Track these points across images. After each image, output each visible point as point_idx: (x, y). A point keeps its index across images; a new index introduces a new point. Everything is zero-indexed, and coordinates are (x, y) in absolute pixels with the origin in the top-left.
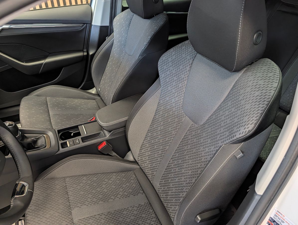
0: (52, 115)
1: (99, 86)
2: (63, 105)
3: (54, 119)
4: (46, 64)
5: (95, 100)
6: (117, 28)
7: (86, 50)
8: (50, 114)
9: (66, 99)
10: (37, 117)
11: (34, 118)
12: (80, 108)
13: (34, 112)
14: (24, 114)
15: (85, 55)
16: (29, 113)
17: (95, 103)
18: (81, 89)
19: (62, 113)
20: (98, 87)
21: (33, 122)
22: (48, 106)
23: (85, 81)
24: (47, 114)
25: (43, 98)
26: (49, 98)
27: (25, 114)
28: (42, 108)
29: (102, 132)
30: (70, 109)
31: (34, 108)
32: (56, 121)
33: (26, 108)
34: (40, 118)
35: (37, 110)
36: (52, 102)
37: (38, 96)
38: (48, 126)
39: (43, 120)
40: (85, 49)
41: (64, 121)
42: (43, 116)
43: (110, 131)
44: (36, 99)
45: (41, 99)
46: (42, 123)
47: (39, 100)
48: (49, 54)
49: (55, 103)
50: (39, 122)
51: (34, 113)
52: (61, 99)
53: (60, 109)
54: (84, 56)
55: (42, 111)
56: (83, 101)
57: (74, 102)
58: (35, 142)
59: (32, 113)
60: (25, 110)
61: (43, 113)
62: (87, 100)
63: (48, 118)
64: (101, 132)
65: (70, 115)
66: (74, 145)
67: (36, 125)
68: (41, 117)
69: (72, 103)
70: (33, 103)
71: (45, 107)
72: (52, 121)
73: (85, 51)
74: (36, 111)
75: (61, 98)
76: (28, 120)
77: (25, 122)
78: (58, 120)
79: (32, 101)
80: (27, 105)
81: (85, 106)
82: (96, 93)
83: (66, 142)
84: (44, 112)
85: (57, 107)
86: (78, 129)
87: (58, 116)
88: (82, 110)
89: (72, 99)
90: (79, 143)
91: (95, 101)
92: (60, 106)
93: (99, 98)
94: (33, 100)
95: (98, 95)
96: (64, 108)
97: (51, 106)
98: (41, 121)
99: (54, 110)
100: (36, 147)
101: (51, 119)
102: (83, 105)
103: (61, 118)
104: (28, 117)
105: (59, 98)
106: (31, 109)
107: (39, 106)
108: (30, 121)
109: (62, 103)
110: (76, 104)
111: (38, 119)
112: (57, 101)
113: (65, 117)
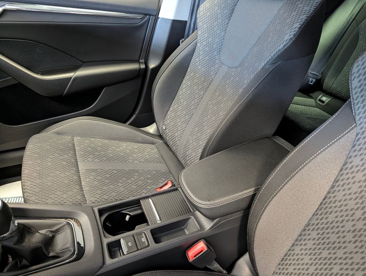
0: (83, 171)
1: (163, 122)
2: (103, 153)
3: (88, 180)
4: (76, 79)
5: (154, 145)
6: (205, 22)
7: (143, 61)
8: (80, 169)
9: (106, 141)
10: (55, 175)
11: (50, 178)
12: (131, 158)
13: (49, 164)
14: (30, 168)
15: (143, 69)
16: (41, 166)
17: (156, 150)
18: (130, 124)
19: (102, 168)
20: (161, 124)
21: (46, 186)
22: (77, 152)
23: (137, 112)
24: (74, 169)
25: (68, 138)
26: (78, 138)
27: (33, 170)
28: (66, 156)
29: (193, 217)
30: (115, 161)
31: (51, 156)
32: (91, 184)
33: (36, 156)
34: (60, 177)
35: (57, 160)
36: (82, 146)
37: (58, 133)
38: (76, 194)
39: (66, 182)
40: (141, 59)
41: (106, 183)
42: (68, 173)
43: (211, 218)
44: (55, 140)
45: (64, 141)
46: (64, 189)
47: (60, 142)
48: (82, 63)
49: (89, 149)
50: (58, 186)
51: (50, 167)
52: (99, 142)
53: (96, 160)
54: (140, 69)
55: (64, 163)
56: (136, 145)
57: (122, 148)
58: (49, 241)
59: (46, 166)
60: (33, 160)
61: (68, 168)
62: (141, 144)
63: (76, 178)
64: (190, 218)
65: (115, 172)
66: (138, 250)
67: (53, 192)
68: (63, 175)
69: (118, 150)
70: (48, 147)
71: (70, 155)
72: (83, 183)
73: (142, 63)
74: (54, 163)
75: (99, 139)
76: (38, 181)
77: (31, 186)
78: (96, 183)
79: (48, 143)
80: (38, 151)
81: (140, 155)
82: (155, 134)
83: (119, 241)
84: (69, 165)
85: (91, 156)
86: (140, 205)
87: (93, 174)
88: (136, 162)
89: (117, 141)
90: (147, 244)
91: (155, 147)
92: (97, 153)
93: (161, 141)
94: (50, 141)
95: (161, 137)
96: (105, 159)
97: (82, 153)
98: (64, 184)
99: (86, 161)
100: (51, 254)
101: (82, 180)
102: (136, 154)
103: (99, 178)
104: (38, 175)
105: (95, 140)
106: (44, 158)
107: (61, 152)
108: (41, 184)
109: (101, 148)
110: (125, 152)
111: (58, 179)
112: (92, 145)
113: (108, 176)
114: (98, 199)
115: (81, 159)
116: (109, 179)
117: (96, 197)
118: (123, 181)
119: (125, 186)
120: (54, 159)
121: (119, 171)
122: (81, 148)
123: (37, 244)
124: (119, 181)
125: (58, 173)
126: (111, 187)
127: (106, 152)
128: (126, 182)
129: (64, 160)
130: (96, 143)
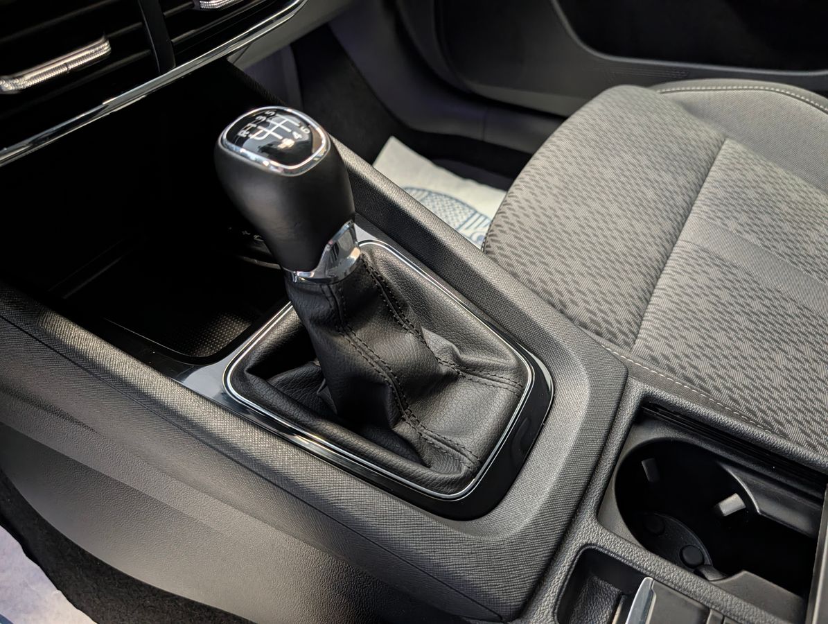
0: (689, 247)
2: (787, 227)
8: (683, 235)
10: (603, 211)
11: (582, 212)
13: (609, 174)
14: (553, 159)
16: (584, 167)
19: (753, 271)
22: (706, 185)
24: (668, 226)
25: (709, 132)
26: (739, 147)
27: (558, 165)
28: (668, 178)
31: (628, 157)
32: (685, 299)
33: (591, 135)
34: (612, 226)
35: (635, 175)
36: (736, 175)
37: (690, 108)
38: (620, 299)
39: (620, 247)
42: (639, 227)
44: (668, 119)
45: (691, 134)
46: (599, 264)
47: (678, 132)
49: (752, 194)
51: (603, 183)
52: (796, 188)
53: (752, 238)
55: (650, 194)
58: (431, 384)
59: (597, 175)
60: (577, 143)
61: (650, 212)
63: (654, 252)
68: (623, 223)
70: (638, 131)
71: (682, 180)
72: (663, 281)
74: (623, 179)
75: (800, 181)
76: (548, 201)
77: (524, 204)
78: (702, 303)
79: (644, 120)
80: (605, 125)
84: (661, 206)
85: (744, 218)
87: (714, 272)
92: (766, 219)
94: (654, 117)
96: (782, 248)
97: (721, 193)
98: (607, 249)
99: (719, 222)
101: (668, 270)
103: (725, 296)
104: (561, 185)
105: (788, 176)
106: (606, 152)
107: (660, 160)
108: (549, 212)
109: (791, 211)
111: (602, 225)
112: (769, 189)
113: (756, 305)
114: (677, 356)
115: (705, 208)
116: (754, 318)
117: (671, 347)
118: (799, 355)
119: (796, 374)
120: (631, 167)
121: (806, 312)
122: (726, 178)
123: (377, 367)
124: (784, 346)
125: (614, 209)
126: (746, 348)
127: (801, 232)
128: (807, 366)
129: (656, 185)
130: (783, 186)
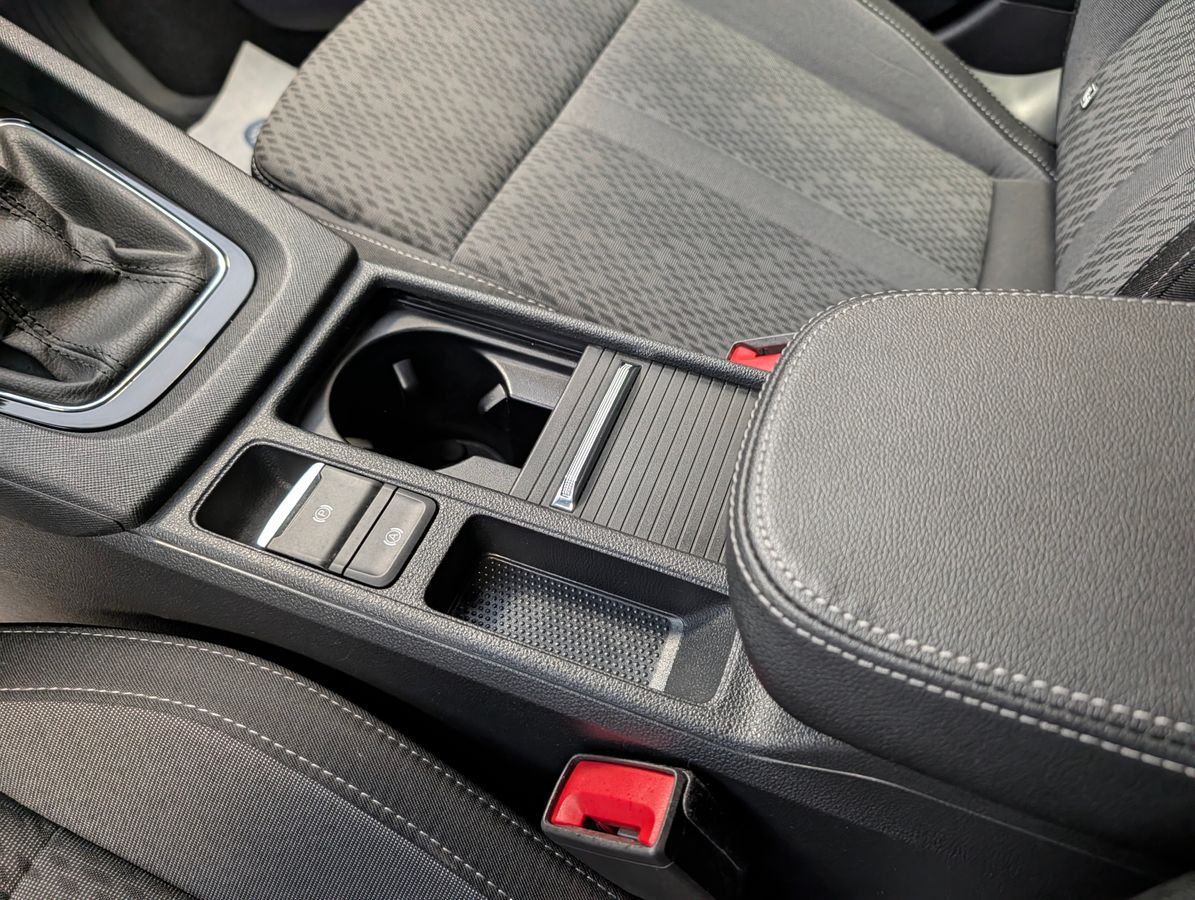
0: (567, 131)
2: (711, 99)
5: (988, 181)
9: (771, 61)
10: (434, 86)
12: (823, 178)
16: (414, 30)
17: (979, 204)
20: (1086, 75)
21: (362, 110)
22: (608, 49)
24: (537, 104)
27: (374, 28)
30: (738, 156)
31: (486, 15)
32: (542, 192)
34: (445, 105)
36: (651, 35)
38: (441, 195)
39: (454, 132)
41: (606, 221)
42: (490, 106)
46: (416, 153)
49: (668, 57)
50: (404, 132)
51: (441, 51)
53: (658, 114)
56: (894, 138)
57: (814, 118)
59: (433, 41)
61: (510, 85)
62: (925, 145)
65: (694, 196)
66: (324, 568)
67: (364, 141)
68: (463, 102)
69: (795, 118)
72: (518, 174)
74: (473, 44)
75: (744, 40)
76: (351, 77)
78: (565, 196)
81: (878, 186)
84: (528, 78)
85: (650, 89)
87: (592, 157)
88: (831, 204)
89: (820, 82)
90: (385, 568)
91: (988, 190)
92: (683, 89)
93: (1037, 175)
95: (1048, 149)
96: (697, 124)
97: (625, 60)
98: (433, 134)
101: (528, 160)
102: (863, 173)
103: (600, 186)
105: (726, 33)
106: (453, 8)
109: (721, 78)
110: (816, 139)
112: (695, 50)
113: (644, 195)
114: (511, 259)
116: (637, 210)
117: (506, 249)
118: (691, 251)
119: (680, 272)
121: (714, 200)
122: (637, 39)
124: (672, 241)
126: (616, 245)
127: (729, 103)
128: (699, 262)
129: (525, 51)
130: (717, 47)
